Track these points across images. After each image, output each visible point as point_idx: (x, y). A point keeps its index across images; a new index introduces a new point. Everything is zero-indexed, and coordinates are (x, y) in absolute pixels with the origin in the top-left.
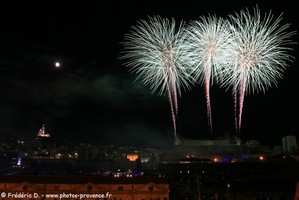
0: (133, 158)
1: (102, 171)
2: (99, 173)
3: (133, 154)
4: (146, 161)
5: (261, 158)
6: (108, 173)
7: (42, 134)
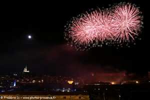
0: (71, 82)
1: (55, 89)
2: (54, 90)
3: (71, 80)
4: (77, 84)
5: (137, 82)
6: (58, 90)
7: (26, 71)
